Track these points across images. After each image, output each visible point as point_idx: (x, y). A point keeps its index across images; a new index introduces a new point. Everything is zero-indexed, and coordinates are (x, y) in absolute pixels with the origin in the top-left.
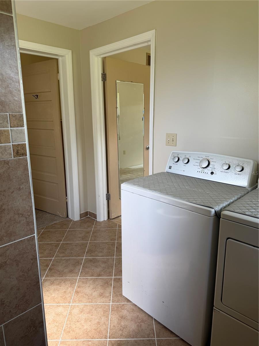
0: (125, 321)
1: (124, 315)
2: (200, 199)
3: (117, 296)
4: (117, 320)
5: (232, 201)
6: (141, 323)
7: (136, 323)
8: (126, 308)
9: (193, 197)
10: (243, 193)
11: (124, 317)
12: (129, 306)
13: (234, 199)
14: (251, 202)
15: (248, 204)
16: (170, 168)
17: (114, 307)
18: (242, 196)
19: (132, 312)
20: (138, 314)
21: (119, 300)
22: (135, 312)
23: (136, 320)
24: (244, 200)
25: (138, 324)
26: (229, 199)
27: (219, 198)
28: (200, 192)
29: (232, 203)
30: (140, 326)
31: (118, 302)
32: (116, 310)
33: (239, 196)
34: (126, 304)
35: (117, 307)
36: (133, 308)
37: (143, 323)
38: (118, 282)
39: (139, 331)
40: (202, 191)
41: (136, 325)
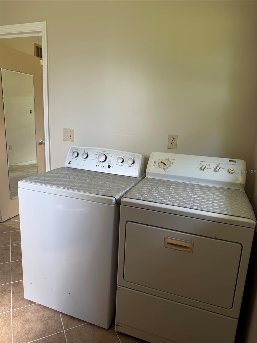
0: (30, 324)
1: (28, 318)
2: (102, 190)
3: (18, 301)
4: (21, 325)
5: (127, 190)
6: (48, 321)
7: (42, 322)
8: (29, 310)
9: (95, 189)
10: (135, 182)
11: (28, 320)
12: (32, 307)
13: (129, 188)
14: (143, 189)
15: (141, 191)
16: (70, 163)
17: (15, 313)
18: (135, 185)
19: (36, 312)
20: (43, 313)
21: (21, 305)
22: (40, 312)
23: (42, 319)
24: (138, 188)
25: (44, 322)
26: (126, 188)
27: (117, 188)
28: (101, 184)
29: (128, 191)
30: (47, 324)
31: (20, 307)
32: (19, 315)
33: (133, 185)
34: (29, 307)
35: (19, 313)
36: (37, 308)
37: (50, 320)
38: (18, 286)
39: (46, 328)
40: (103, 183)
41: (42, 324)
